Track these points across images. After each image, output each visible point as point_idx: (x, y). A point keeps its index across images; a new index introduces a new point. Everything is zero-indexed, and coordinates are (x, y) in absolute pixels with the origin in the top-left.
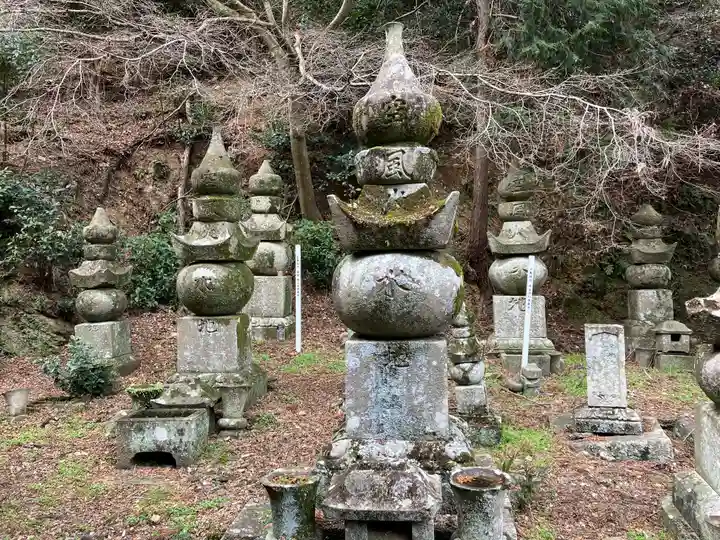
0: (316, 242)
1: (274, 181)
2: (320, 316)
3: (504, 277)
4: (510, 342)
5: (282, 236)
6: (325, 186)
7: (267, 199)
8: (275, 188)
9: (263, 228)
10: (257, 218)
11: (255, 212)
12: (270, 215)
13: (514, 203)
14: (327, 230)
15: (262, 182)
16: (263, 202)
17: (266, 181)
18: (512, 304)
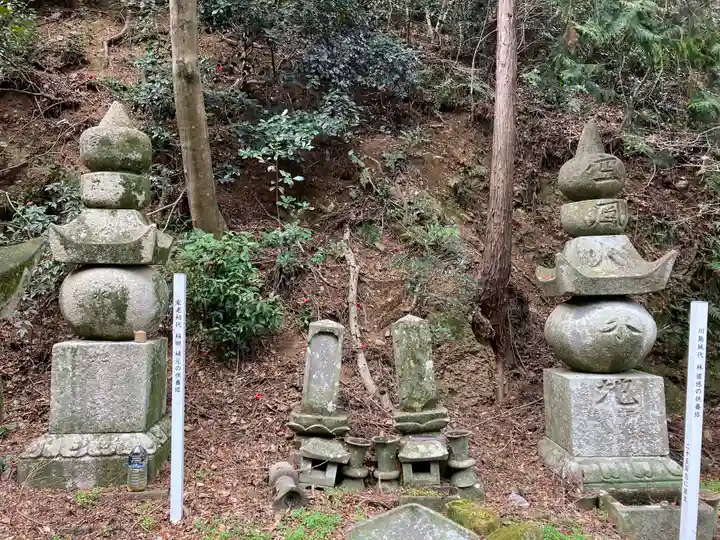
0: (218, 271)
1: (133, 142)
2: (224, 416)
3: (589, 340)
4: (604, 466)
5: (147, 255)
6: (234, 176)
7: (117, 177)
8: (136, 156)
9: (105, 238)
10: (92, 216)
11: (89, 205)
12: (121, 213)
13: (599, 201)
14: (241, 249)
15: (105, 142)
16: (109, 185)
17: (115, 140)
18: (604, 391)
